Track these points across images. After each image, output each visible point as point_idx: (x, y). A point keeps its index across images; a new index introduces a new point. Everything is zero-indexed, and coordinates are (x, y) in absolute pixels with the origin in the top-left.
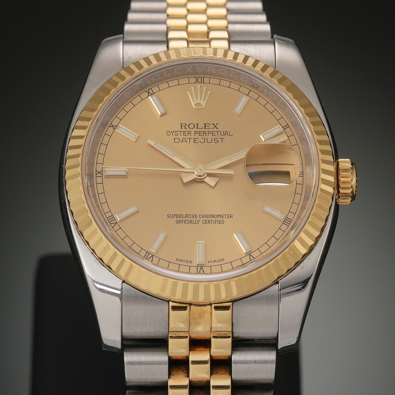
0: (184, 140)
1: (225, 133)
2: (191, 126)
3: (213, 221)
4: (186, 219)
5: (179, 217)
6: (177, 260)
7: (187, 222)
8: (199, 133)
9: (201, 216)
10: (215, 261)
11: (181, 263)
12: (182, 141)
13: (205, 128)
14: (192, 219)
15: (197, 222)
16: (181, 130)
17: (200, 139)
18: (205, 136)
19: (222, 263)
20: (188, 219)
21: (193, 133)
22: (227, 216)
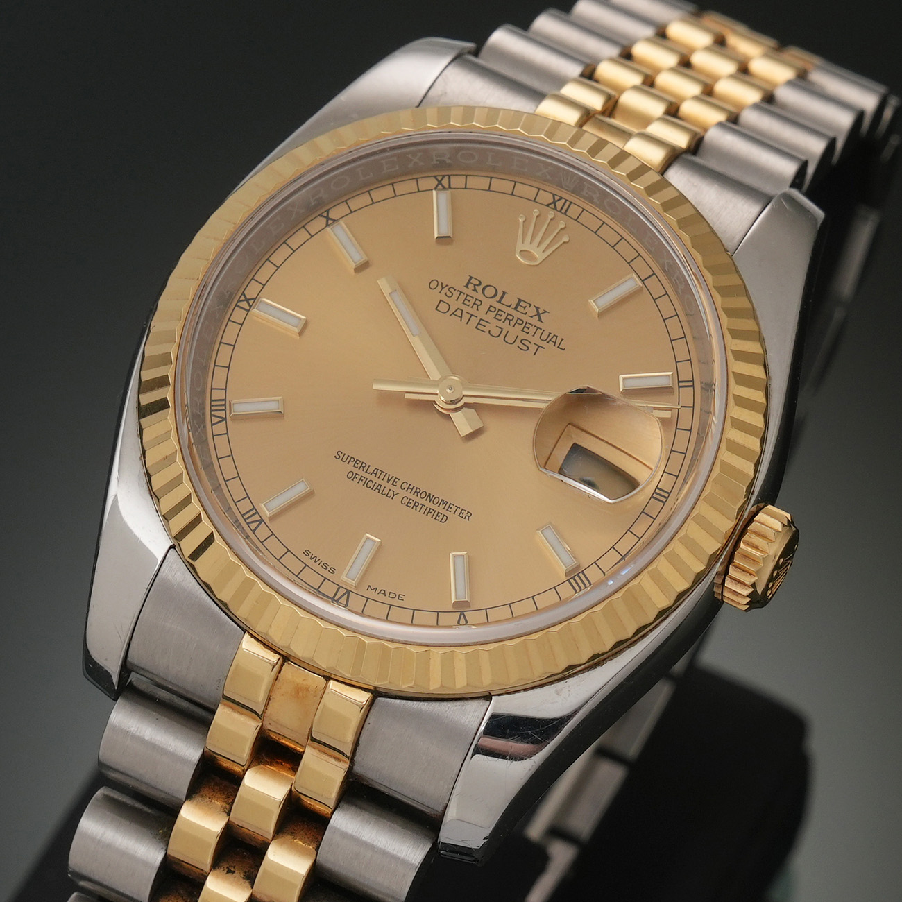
0: (459, 313)
1: (553, 339)
2: (490, 292)
3: (424, 508)
4: (372, 477)
5: (359, 466)
6: (307, 552)
7: (370, 484)
8: (498, 313)
9: (405, 486)
10: (383, 592)
11: (310, 563)
12: (453, 313)
13: (515, 309)
14: (384, 483)
15: (391, 494)
16: (464, 290)
17: (493, 327)
18: (505, 326)
19: (395, 602)
20: (375, 480)
21: (483, 308)
22: (459, 510)
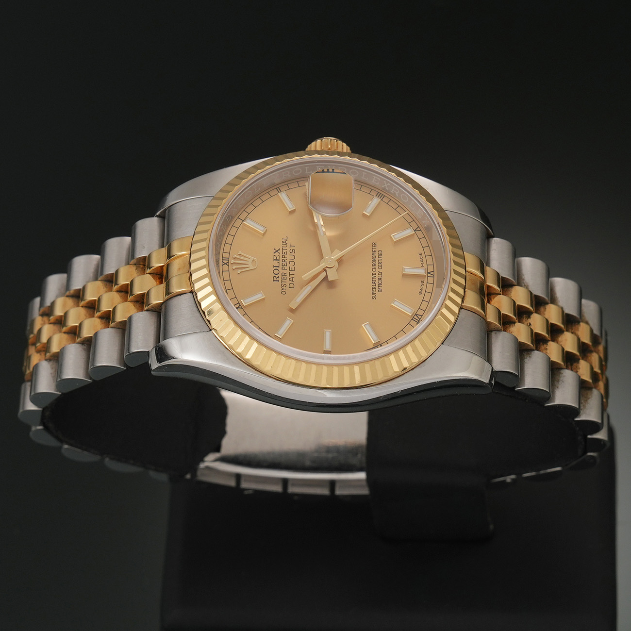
0: (291, 279)
1: (285, 242)
2: (276, 272)
3: (380, 260)
4: (377, 283)
5: (374, 289)
6: (420, 293)
7: (380, 282)
8: (283, 266)
9: (374, 270)
10: (422, 261)
11: (424, 290)
12: (292, 281)
13: (279, 260)
14: (377, 278)
15: (380, 274)
16: (280, 281)
17: (290, 265)
18: (288, 261)
19: (423, 255)
20: (377, 281)
21: (284, 271)
22: (374, 248)
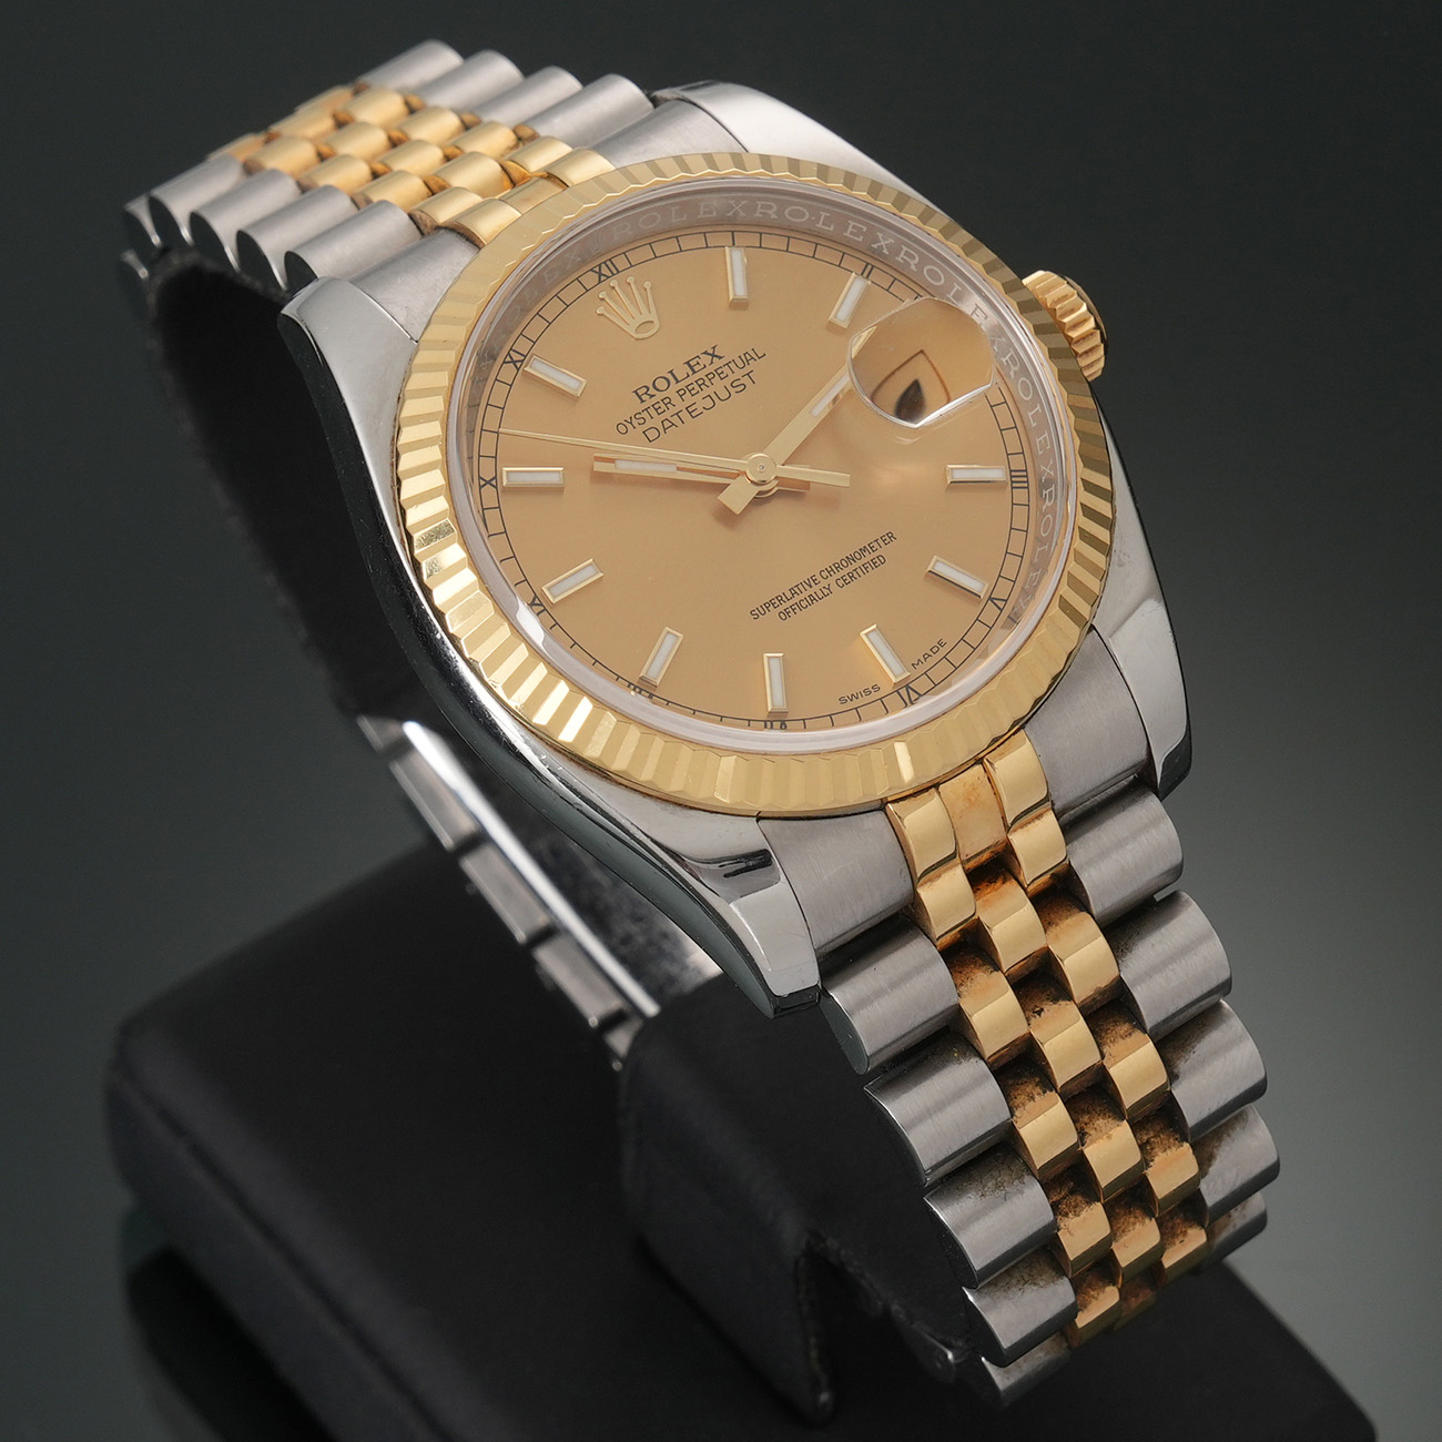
0: (667, 424)
1: (747, 359)
2: (661, 384)
3: (859, 570)
4: (797, 599)
5: (778, 603)
6: (843, 700)
7: (804, 604)
8: (689, 390)
9: (825, 574)
10: (926, 656)
11: (856, 703)
12: (665, 430)
13: (694, 372)
14: (810, 591)
15: (826, 591)
16: (645, 405)
17: (700, 402)
18: (707, 391)
19: (943, 651)
20: (802, 597)
21: (676, 399)
22: (880, 541)
